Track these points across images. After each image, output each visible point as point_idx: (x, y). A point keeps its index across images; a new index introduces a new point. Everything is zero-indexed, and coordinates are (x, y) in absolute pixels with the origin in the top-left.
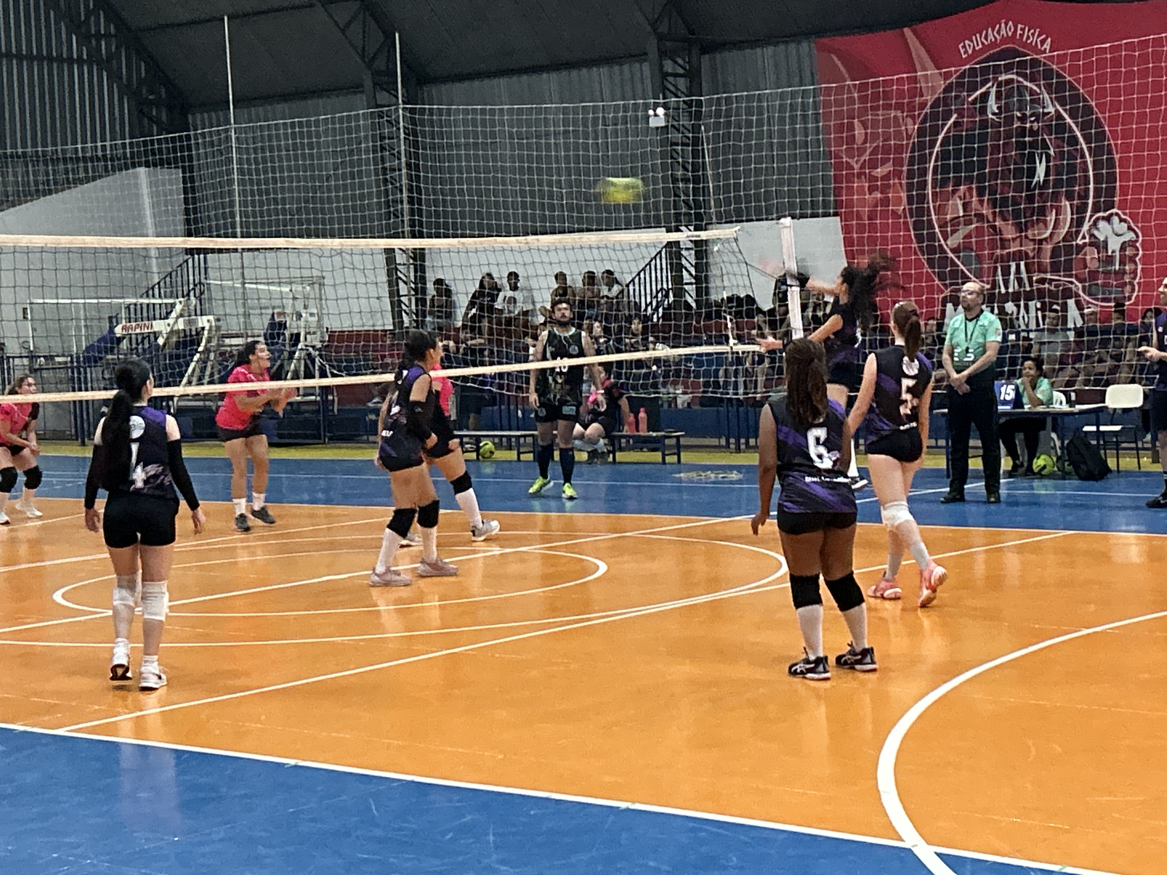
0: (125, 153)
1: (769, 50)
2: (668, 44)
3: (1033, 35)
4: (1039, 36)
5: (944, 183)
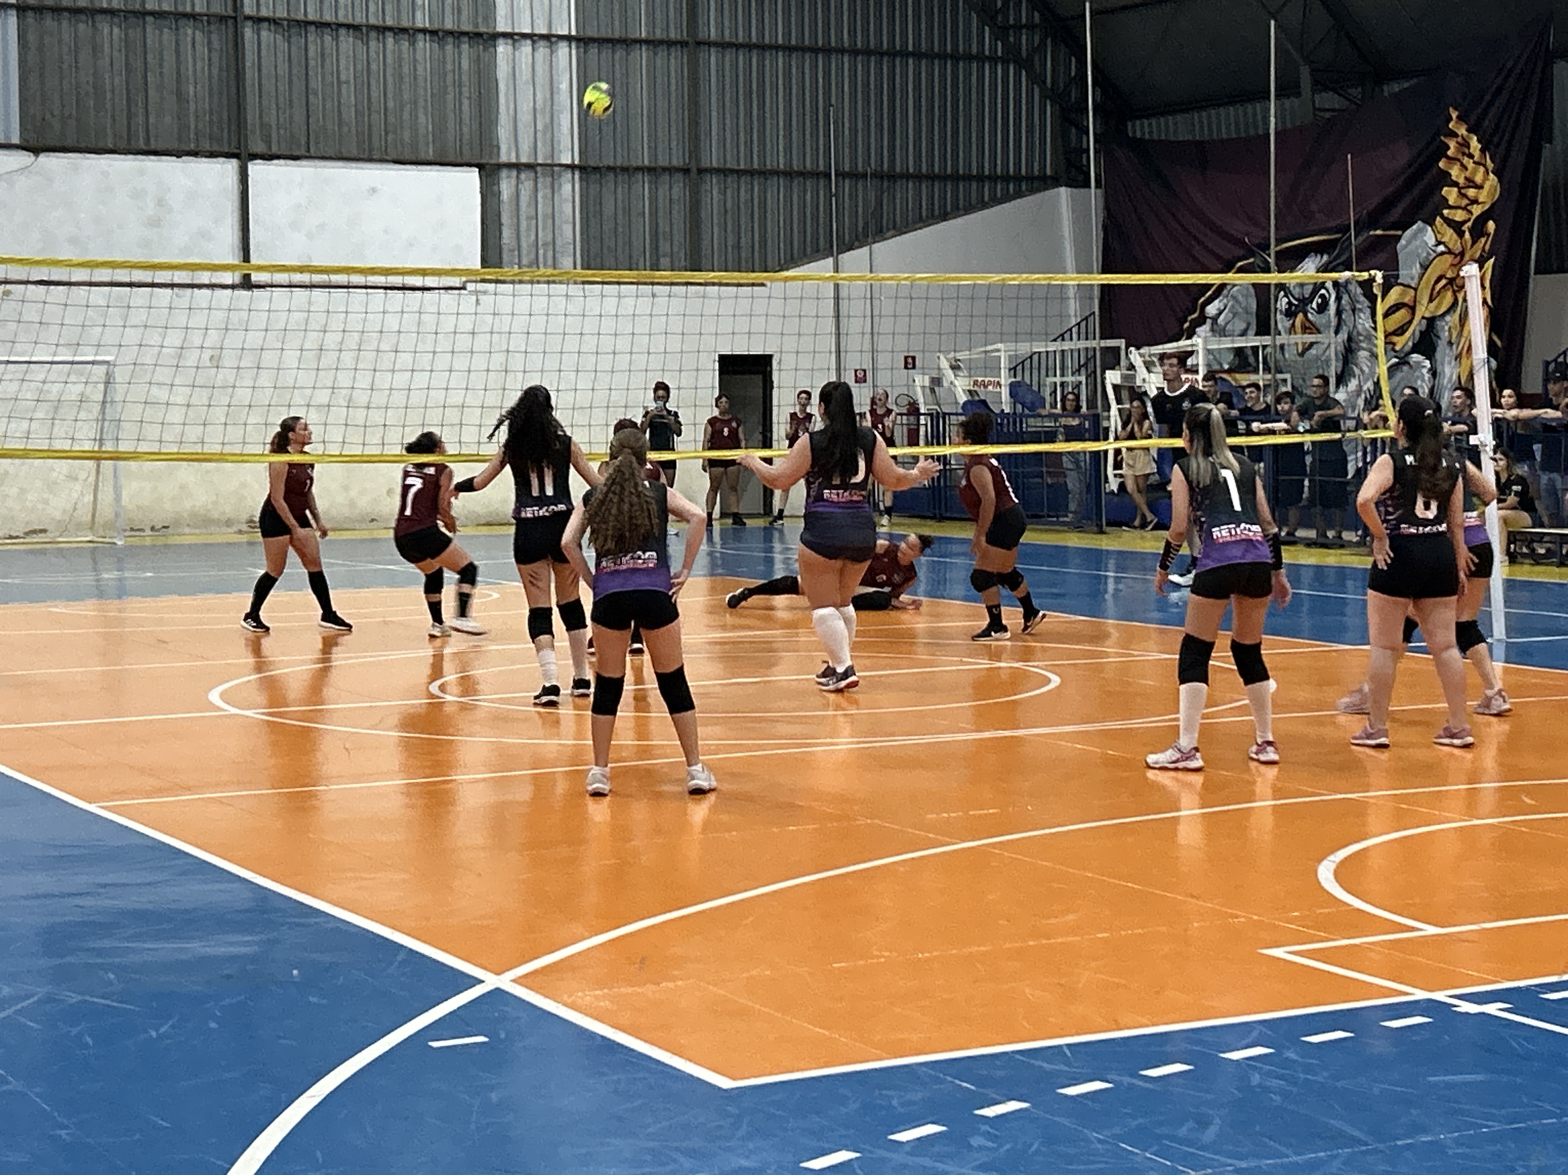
0: (1044, 171)
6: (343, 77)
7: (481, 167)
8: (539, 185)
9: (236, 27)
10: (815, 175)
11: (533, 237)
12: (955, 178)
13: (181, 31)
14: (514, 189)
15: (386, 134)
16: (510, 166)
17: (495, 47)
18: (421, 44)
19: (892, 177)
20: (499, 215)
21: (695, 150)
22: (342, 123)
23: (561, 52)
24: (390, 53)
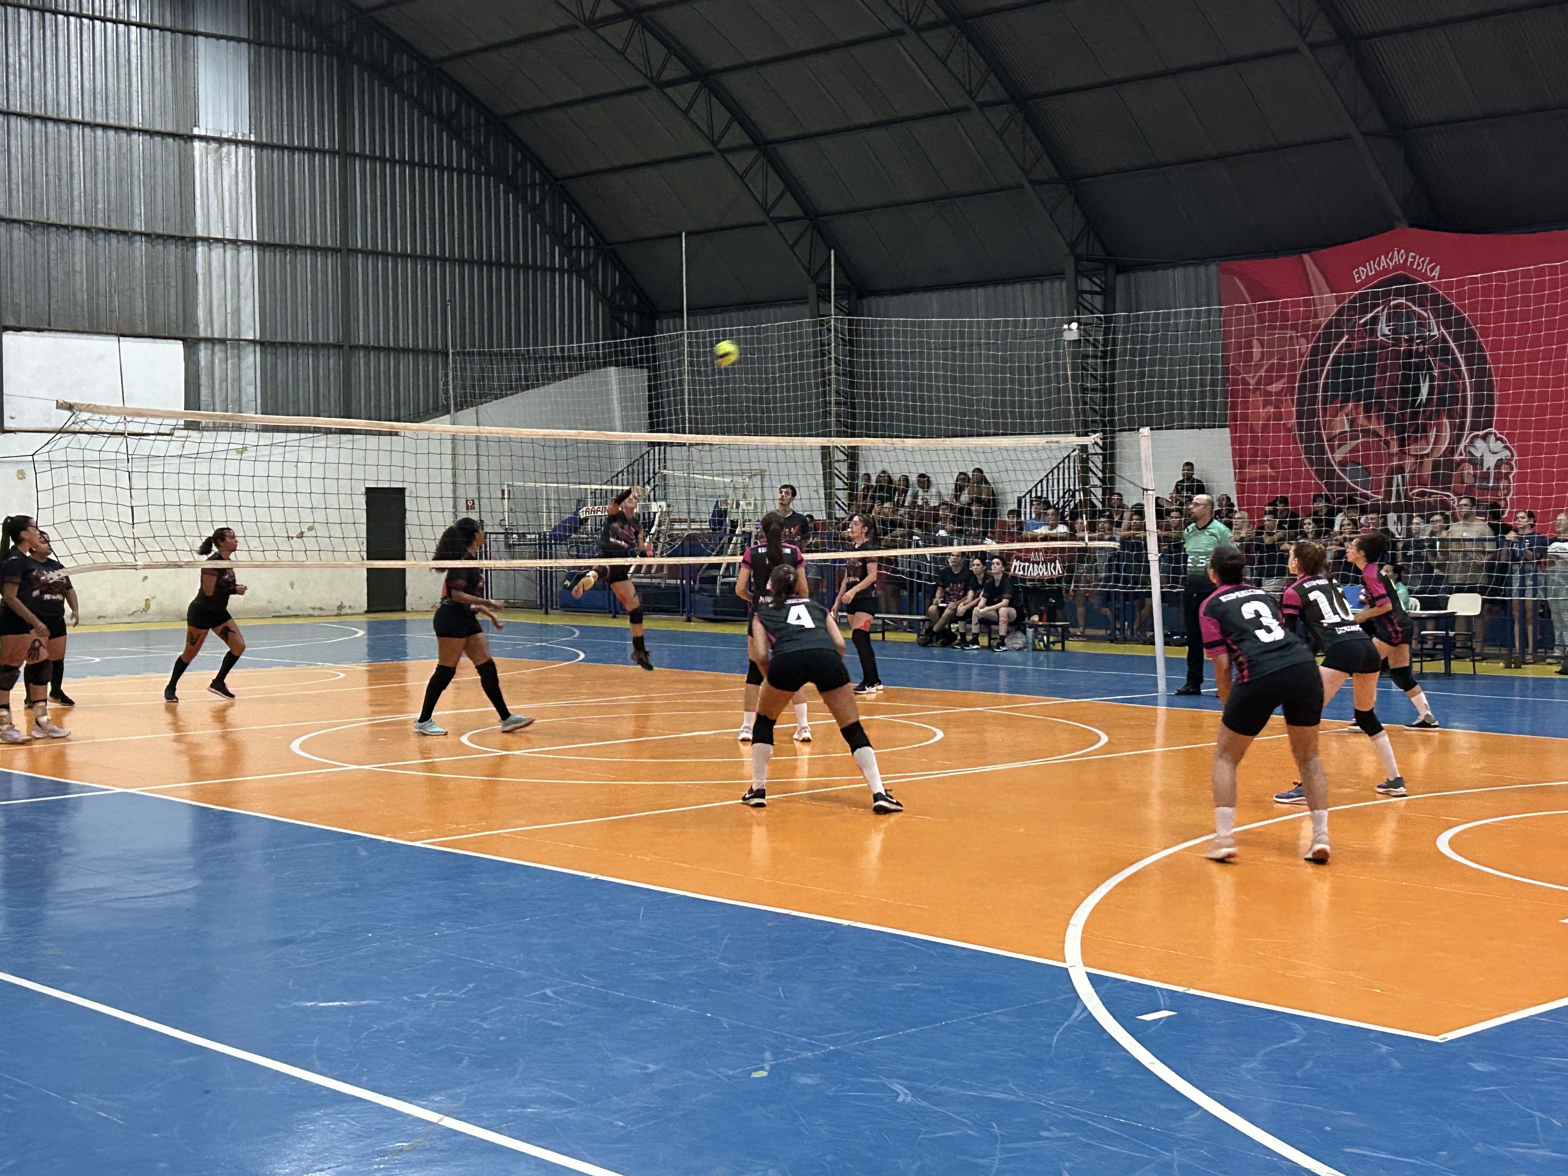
0: (598, 354)
1: (1180, 271)
2: (1085, 263)
3: (1423, 262)
4: (1429, 264)
5: (1334, 398)
6: (78, 268)
7: (184, 340)
8: (229, 356)
10: (436, 352)
11: (224, 395)
14: (209, 358)
15: (112, 313)
16: (206, 340)
17: (195, 248)
18: (138, 244)
19: (490, 355)
20: (198, 377)
21: (346, 332)
22: (75, 304)
23: (246, 254)
24: (114, 250)
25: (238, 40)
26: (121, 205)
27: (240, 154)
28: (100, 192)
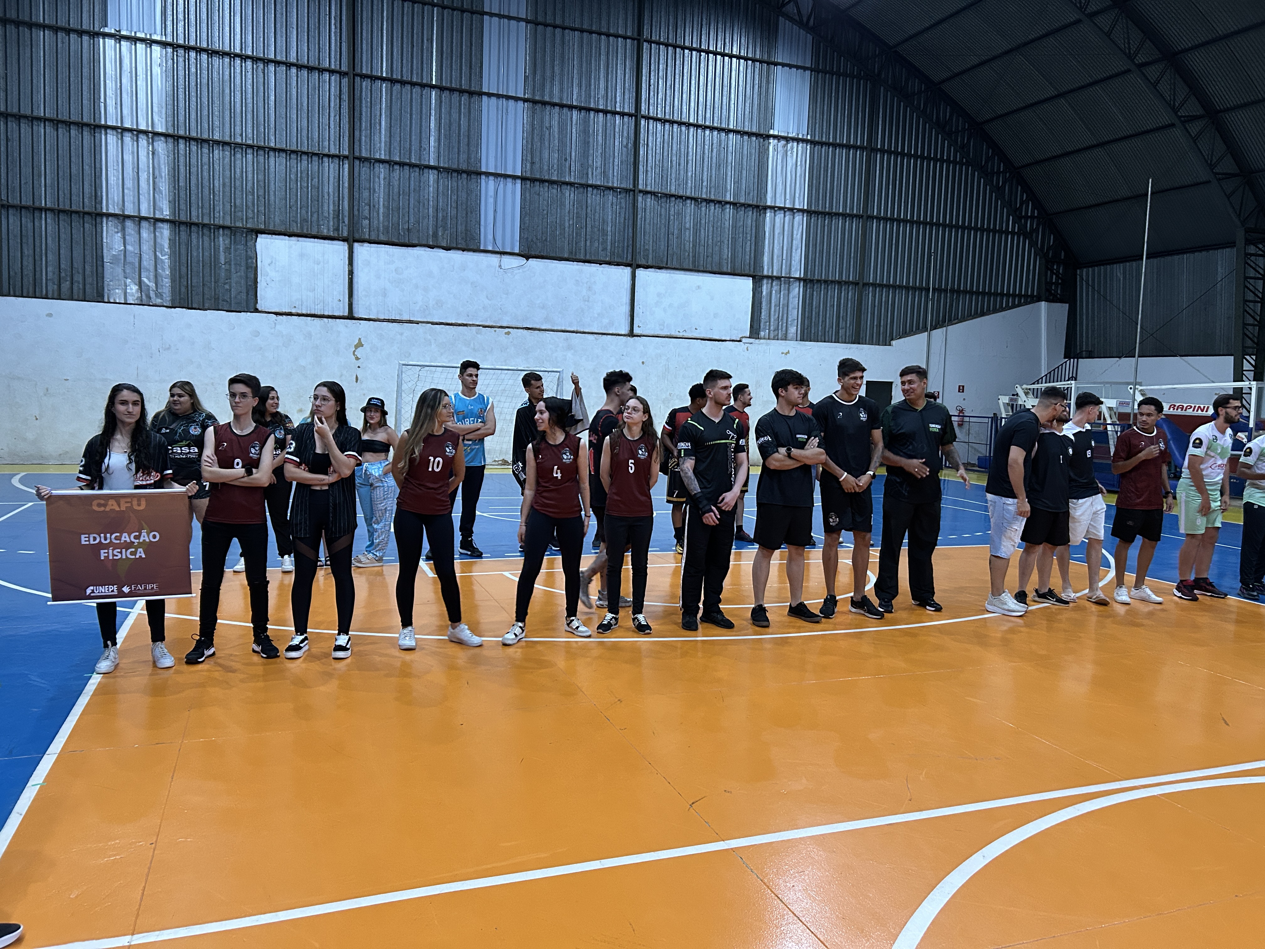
0: (1033, 293)
6: (687, 226)
7: (754, 277)
8: (782, 288)
9: (634, 195)
10: (921, 289)
11: (777, 315)
12: (990, 294)
13: (606, 197)
14: (769, 290)
15: (707, 257)
16: (768, 277)
17: (765, 213)
18: (728, 210)
19: (958, 292)
20: (761, 303)
21: (862, 274)
22: (685, 251)
23: (798, 217)
24: (711, 214)
25: (805, 68)
26: (719, 183)
27: (800, 148)
28: (705, 173)
